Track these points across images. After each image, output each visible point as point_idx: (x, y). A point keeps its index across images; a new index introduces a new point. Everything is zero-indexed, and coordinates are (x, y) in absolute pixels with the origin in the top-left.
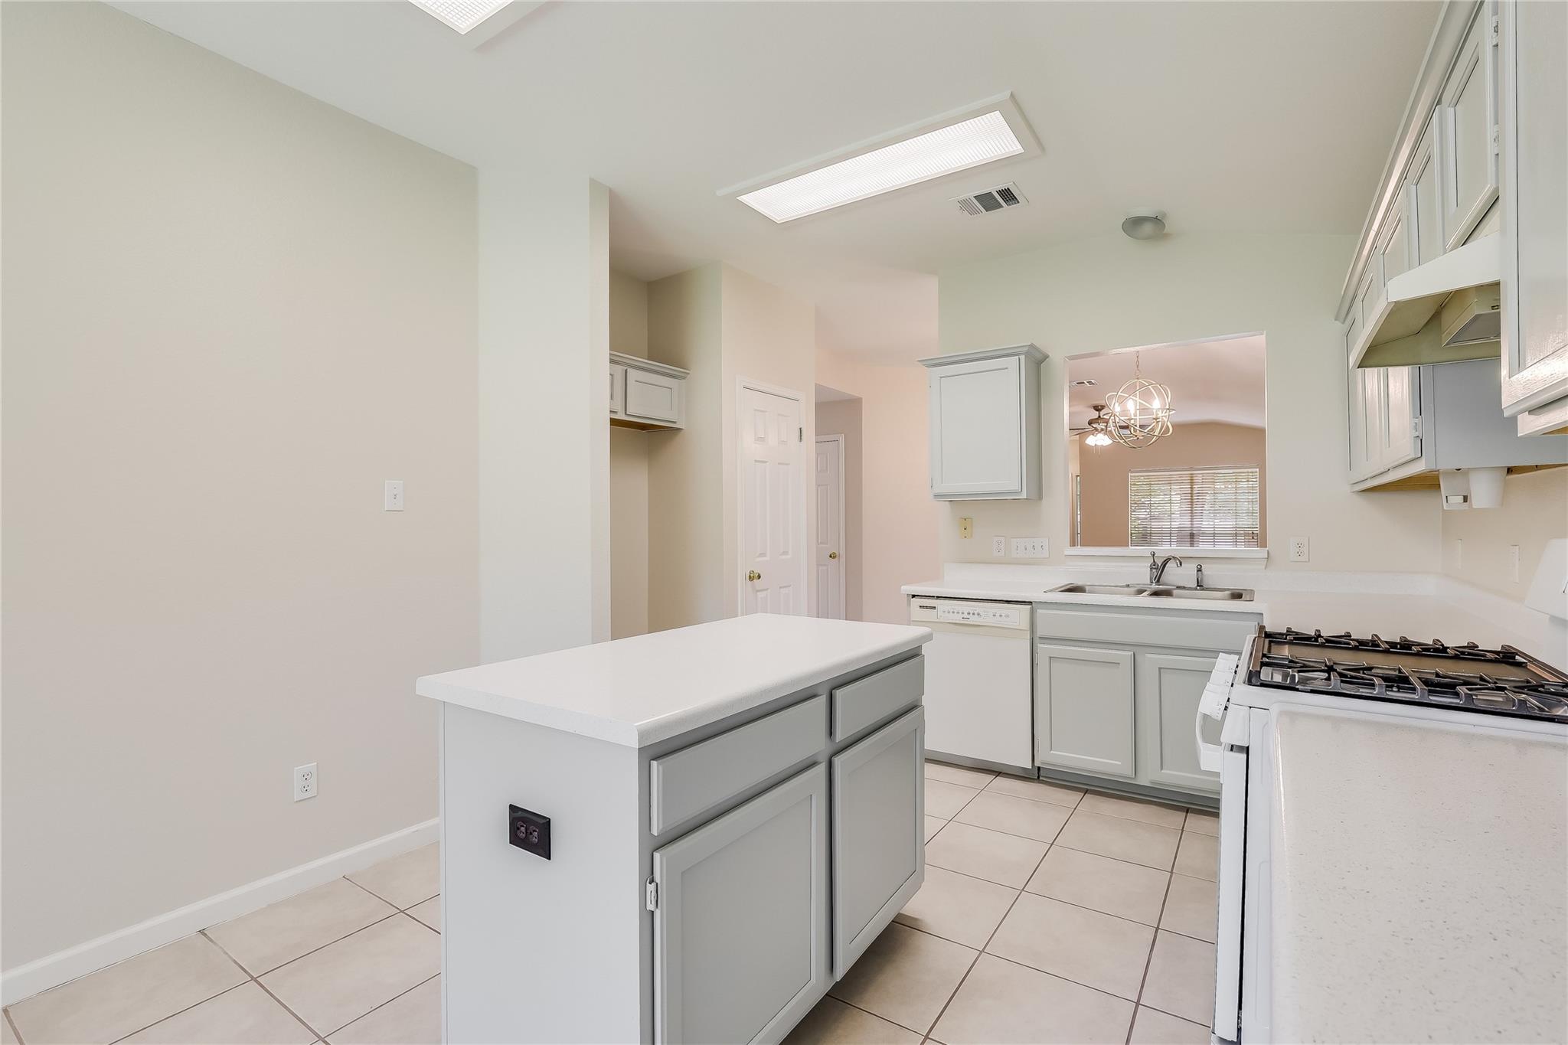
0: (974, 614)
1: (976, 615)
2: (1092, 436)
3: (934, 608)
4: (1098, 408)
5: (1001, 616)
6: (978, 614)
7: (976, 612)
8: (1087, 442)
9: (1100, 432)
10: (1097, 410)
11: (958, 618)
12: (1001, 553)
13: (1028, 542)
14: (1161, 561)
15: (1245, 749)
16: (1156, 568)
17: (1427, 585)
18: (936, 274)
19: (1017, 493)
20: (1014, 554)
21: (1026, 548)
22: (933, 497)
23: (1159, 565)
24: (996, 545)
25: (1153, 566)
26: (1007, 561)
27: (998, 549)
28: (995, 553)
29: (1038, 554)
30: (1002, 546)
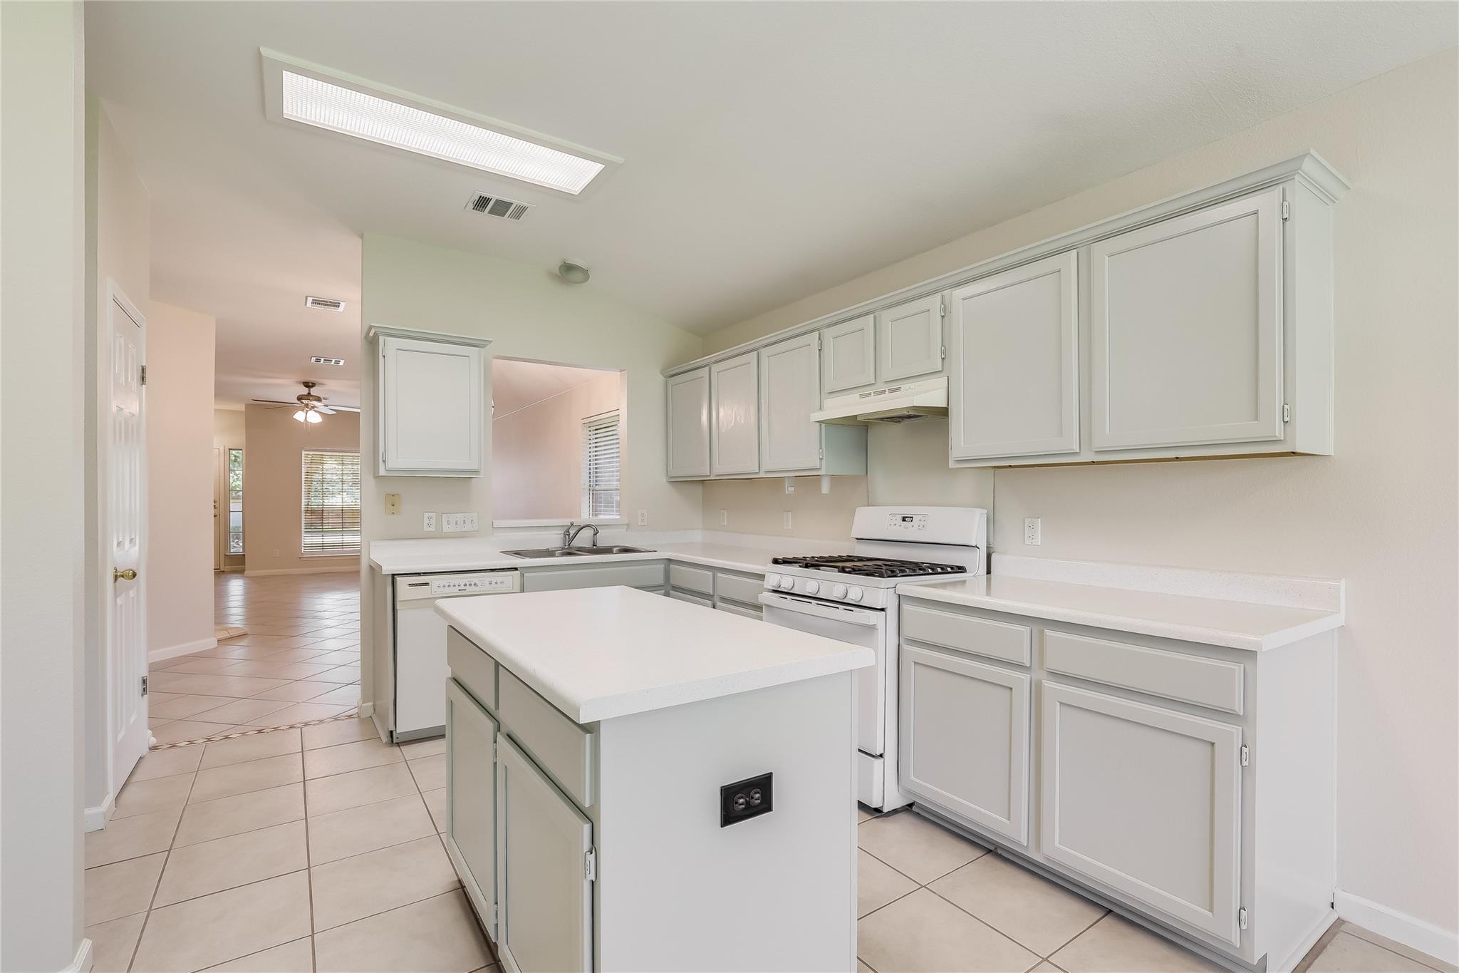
0: (470, 585)
1: (473, 586)
2: (300, 412)
3: (426, 584)
4: (308, 385)
5: (496, 583)
6: (475, 584)
7: (473, 583)
8: (294, 417)
9: (310, 410)
10: (306, 386)
11: (455, 591)
12: (433, 529)
13: (460, 517)
14: (577, 529)
15: (883, 610)
16: (569, 534)
17: (698, 536)
18: (362, 236)
19: (477, 472)
20: (446, 528)
21: (457, 523)
22: (382, 472)
23: (572, 532)
24: (426, 521)
25: (567, 533)
26: (439, 536)
27: (429, 525)
28: (426, 529)
29: (468, 527)
30: (433, 521)
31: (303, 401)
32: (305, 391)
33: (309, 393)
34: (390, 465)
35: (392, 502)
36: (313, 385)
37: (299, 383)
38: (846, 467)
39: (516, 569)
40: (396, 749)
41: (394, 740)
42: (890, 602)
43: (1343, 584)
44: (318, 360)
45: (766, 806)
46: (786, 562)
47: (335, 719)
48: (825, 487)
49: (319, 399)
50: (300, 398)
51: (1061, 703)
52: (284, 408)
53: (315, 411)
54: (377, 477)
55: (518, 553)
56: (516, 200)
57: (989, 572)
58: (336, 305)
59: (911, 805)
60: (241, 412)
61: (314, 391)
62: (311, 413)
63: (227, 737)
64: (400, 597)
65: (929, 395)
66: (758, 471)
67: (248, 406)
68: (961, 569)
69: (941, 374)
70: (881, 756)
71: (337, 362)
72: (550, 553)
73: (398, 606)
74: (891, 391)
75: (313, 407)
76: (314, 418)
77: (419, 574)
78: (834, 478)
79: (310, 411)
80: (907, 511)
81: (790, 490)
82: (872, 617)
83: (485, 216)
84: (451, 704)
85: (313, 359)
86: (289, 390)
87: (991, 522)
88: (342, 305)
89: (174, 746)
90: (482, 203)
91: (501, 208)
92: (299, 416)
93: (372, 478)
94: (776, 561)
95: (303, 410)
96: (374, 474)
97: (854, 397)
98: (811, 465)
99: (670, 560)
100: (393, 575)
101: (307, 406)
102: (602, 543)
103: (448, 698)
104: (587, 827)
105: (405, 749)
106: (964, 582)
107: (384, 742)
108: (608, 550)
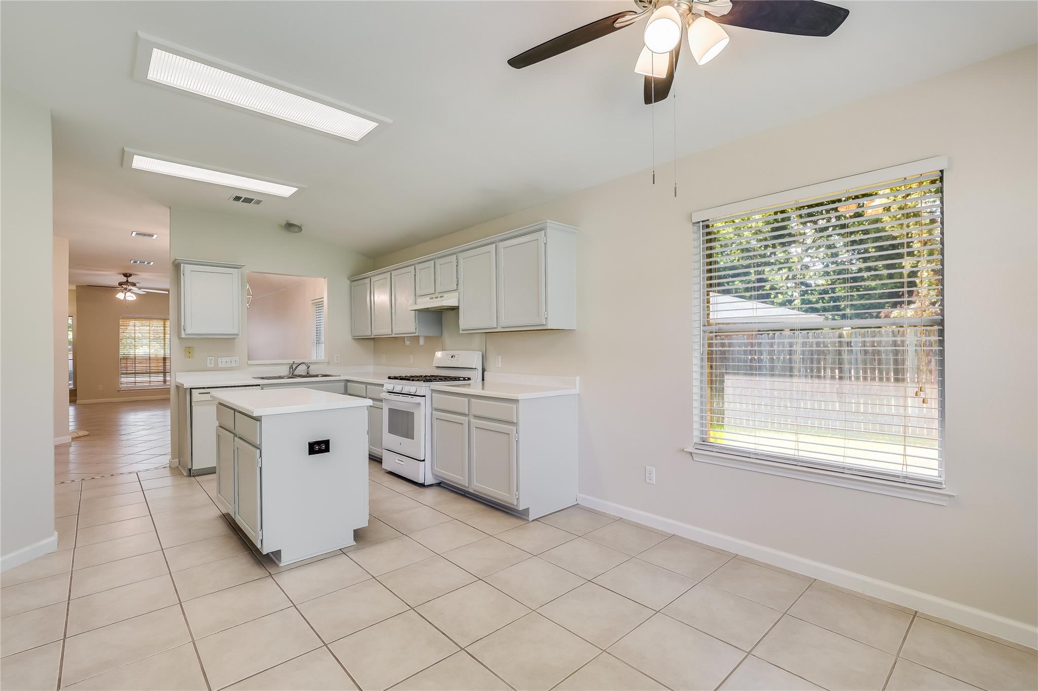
3: (209, 393)
8: (116, 296)
10: (125, 276)
12: (212, 365)
13: (228, 359)
14: (297, 365)
15: (425, 396)
16: (293, 368)
17: (371, 368)
18: (170, 208)
19: (237, 335)
20: (220, 365)
21: (226, 362)
22: (183, 336)
23: (294, 367)
24: (209, 361)
25: (291, 367)
26: (216, 369)
27: (210, 363)
28: (208, 365)
29: (234, 365)
30: (213, 361)
31: (123, 286)
32: (124, 279)
33: (127, 281)
34: (188, 331)
35: (189, 351)
36: (130, 275)
37: (120, 274)
38: (431, 333)
39: (259, 385)
40: (193, 478)
41: (191, 473)
42: (428, 394)
43: (578, 378)
44: (135, 262)
45: (327, 450)
46: (396, 378)
47: (156, 468)
48: (422, 342)
49: (134, 285)
50: (121, 284)
51: (476, 427)
52: (110, 289)
53: (132, 292)
54: (180, 338)
55: (263, 378)
56: (256, 198)
57: (483, 380)
58: (153, 236)
59: (440, 483)
60: (74, 290)
61: (130, 279)
62: (128, 294)
63: (93, 478)
64: (194, 400)
65: (449, 301)
66: (391, 333)
67: (77, 286)
68: (469, 379)
69: (456, 291)
70: (424, 460)
71: (149, 263)
72: (280, 377)
73: (193, 404)
74: (441, 297)
75: (130, 290)
76: (131, 297)
77: (204, 388)
78: (426, 338)
79: (128, 293)
80: (453, 353)
81: (407, 343)
82: (418, 399)
83: (240, 203)
84: (218, 436)
85: (132, 262)
86: (113, 278)
87: (484, 358)
88: (155, 236)
89: (63, 483)
90: (237, 198)
91: (248, 200)
92: (120, 296)
93: (177, 338)
94: (389, 378)
95: (122, 292)
96: (178, 336)
97: (427, 299)
98: (412, 331)
99: (348, 381)
100: (191, 389)
101: (126, 289)
102: (311, 373)
103: (217, 434)
104: (258, 451)
105: (199, 478)
106: (470, 384)
107: (185, 475)
108: (317, 376)
